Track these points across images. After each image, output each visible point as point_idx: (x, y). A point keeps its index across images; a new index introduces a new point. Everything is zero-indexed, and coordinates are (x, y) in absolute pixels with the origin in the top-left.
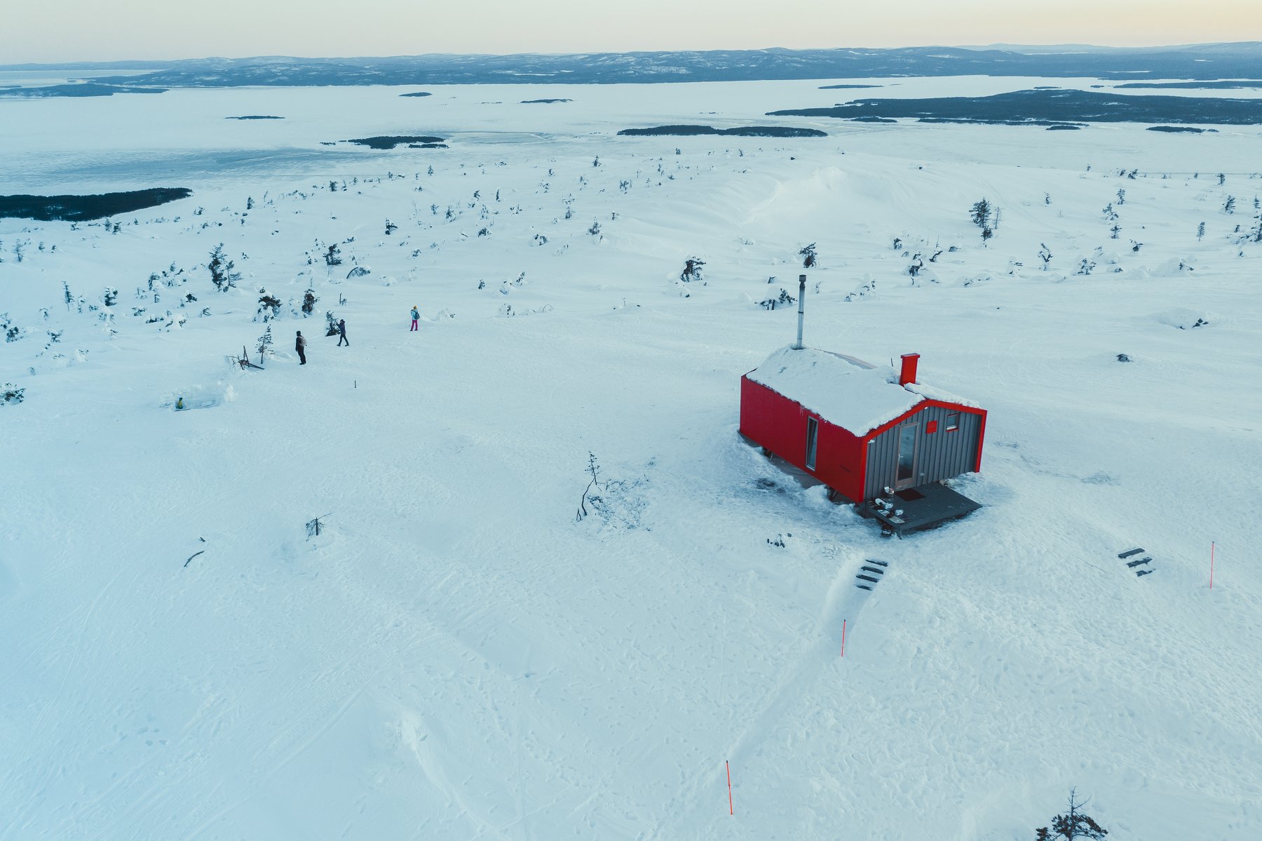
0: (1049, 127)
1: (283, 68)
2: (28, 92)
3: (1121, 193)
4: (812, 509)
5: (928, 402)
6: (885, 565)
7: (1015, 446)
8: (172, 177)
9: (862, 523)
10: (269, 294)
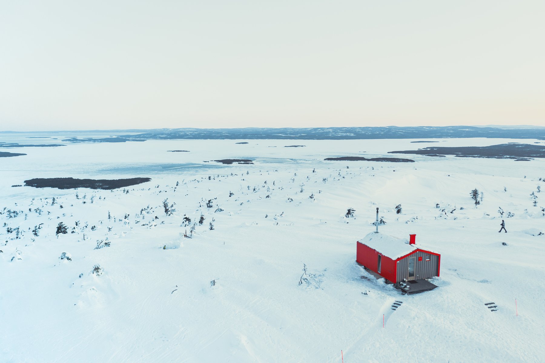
0: (516, 160)
1: (191, 132)
2: (95, 140)
3: (538, 188)
4: (379, 286)
5: (418, 250)
6: (402, 303)
7: (456, 270)
8: (144, 173)
9: (395, 290)
10: (187, 216)
